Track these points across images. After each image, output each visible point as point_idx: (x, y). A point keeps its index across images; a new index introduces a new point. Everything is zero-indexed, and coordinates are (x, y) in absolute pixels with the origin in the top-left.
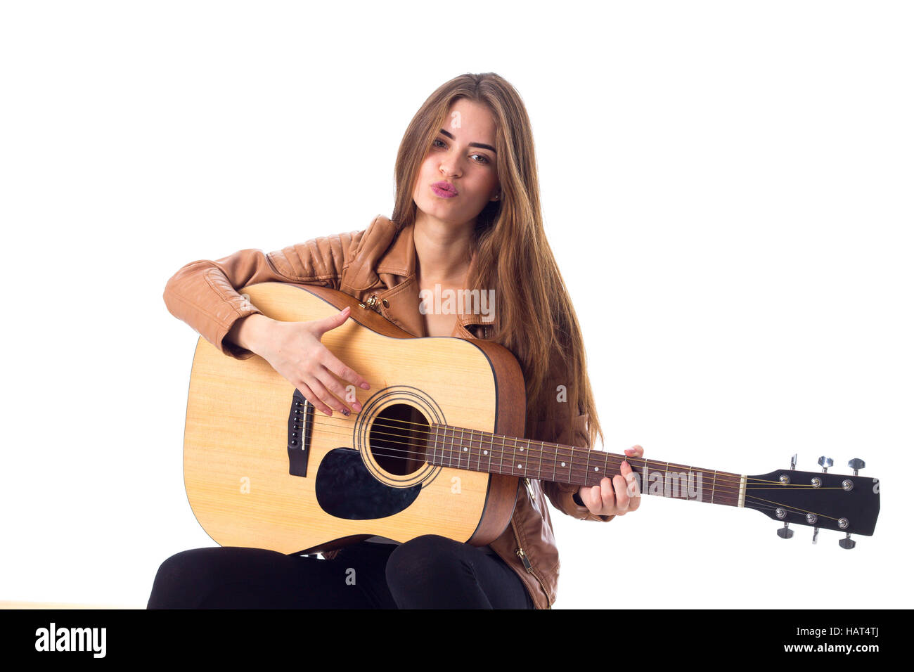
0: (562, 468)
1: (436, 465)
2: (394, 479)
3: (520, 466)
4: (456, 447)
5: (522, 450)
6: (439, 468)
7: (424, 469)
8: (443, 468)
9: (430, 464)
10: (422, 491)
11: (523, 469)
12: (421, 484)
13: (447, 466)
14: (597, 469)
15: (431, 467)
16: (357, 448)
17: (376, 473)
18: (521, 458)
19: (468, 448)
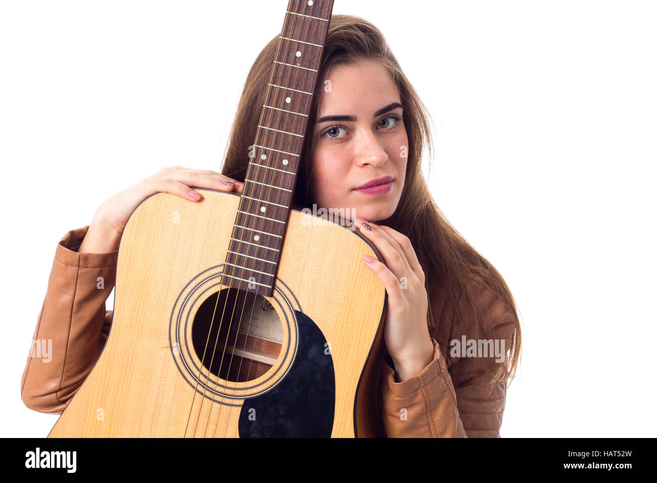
0: (292, 101)
1: (274, 285)
2: (286, 351)
3: (285, 162)
4: (252, 251)
5: (263, 157)
6: (278, 283)
7: (277, 304)
8: (280, 276)
9: (271, 295)
10: (305, 312)
11: (289, 158)
12: (297, 312)
13: (276, 269)
14: (299, 54)
15: (276, 294)
16: (241, 402)
17: (276, 378)
18: (274, 160)
19: (256, 233)
